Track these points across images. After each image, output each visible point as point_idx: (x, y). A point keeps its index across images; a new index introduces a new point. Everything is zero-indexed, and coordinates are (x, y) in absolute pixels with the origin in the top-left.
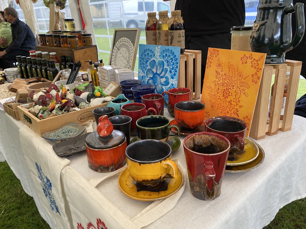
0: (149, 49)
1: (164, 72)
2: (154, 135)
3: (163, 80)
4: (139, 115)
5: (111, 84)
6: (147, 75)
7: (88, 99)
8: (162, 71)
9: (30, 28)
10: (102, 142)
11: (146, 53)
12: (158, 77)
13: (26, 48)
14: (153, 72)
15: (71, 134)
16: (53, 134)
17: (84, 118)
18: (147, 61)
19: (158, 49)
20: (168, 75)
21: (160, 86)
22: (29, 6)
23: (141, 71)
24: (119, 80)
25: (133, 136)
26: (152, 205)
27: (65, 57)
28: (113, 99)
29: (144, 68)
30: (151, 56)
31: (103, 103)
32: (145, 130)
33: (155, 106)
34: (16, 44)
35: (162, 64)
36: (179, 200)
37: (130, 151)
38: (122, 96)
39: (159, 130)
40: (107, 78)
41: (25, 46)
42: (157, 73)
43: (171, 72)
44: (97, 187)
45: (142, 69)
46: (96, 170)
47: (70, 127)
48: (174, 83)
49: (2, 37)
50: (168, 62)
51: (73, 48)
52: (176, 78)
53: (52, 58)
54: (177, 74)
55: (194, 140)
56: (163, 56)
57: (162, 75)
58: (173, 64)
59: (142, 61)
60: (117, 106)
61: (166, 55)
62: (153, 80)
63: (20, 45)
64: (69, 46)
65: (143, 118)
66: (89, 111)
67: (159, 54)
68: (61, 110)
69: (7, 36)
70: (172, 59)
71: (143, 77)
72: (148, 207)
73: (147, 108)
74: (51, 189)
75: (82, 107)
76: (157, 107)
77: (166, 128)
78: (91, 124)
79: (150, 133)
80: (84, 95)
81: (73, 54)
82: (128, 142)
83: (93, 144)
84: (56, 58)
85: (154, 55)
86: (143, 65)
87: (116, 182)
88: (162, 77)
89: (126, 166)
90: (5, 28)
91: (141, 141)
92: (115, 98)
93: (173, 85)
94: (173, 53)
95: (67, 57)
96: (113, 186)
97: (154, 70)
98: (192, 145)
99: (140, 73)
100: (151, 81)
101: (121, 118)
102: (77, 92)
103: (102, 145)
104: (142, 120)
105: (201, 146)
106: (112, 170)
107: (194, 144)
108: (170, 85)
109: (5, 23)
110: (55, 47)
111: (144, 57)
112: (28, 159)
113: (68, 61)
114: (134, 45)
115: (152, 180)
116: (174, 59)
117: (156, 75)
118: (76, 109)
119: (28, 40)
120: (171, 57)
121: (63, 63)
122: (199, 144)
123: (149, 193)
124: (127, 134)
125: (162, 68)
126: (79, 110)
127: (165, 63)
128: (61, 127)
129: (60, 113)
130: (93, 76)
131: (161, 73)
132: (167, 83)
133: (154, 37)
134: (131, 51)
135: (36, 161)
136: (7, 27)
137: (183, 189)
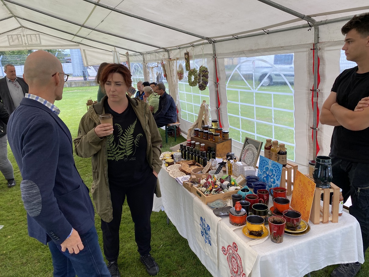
0: (265, 160)
1: (273, 176)
2: (260, 214)
3: (272, 180)
4: (254, 202)
5: (240, 176)
6: (263, 174)
7: (228, 186)
8: (272, 175)
9: (173, 100)
10: (237, 213)
11: (264, 162)
12: (269, 177)
13: (168, 116)
14: (267, 174)
15: (220, 205)
16: (212, 204)
17: (226, 197)
18: (264, 167)
19: (270, 162)
20: (275, 178)
21: (270, 183)
22: (174, 81)
23: (260, 171)
24: (246, 175)
25: (250, 212)
26: (254, 240)
27: (210, 147)
28: (241, 188)
29: (262, 169)
30: (266, 164)
31: (236, 190)
32: (256, 211)
33: (263, 198)
34: (162, 113)
35: (272, 171)
36: (265, 241)
37: (248, 218)
38: (246, 187)
39: (262, 211)
40: (238, 171)
41: (167, 115)
42: (269, 175)
43: (277, 177)
44: (234, 231)
45: (260, 170)
46: (233, 224)
47: (219, 201)
48: (278, 184)
49: (151, 105)
50: (275, 171)
51: (217, 142)
52: (280, 180)
53: (202, 148)
54: (280, 179)
55: (274, 219)
56: (273, 166)
57: (272, 177)
58: (278, 173)
59: (261, 166)
60: (244, 194)
61: (275, 166)
62: (267, 178)
63: (165, 114)
64: (214, 140)
65: (255, 204)
66: (228, 194)
67: (271, 165)
68: (216, 192)
69: (155, 105)
70: (278, 170)
71: (260, 174)
72: (253, 241)
73: (259, 198)
74: (209, 231)
75: (225, 191)
76: (265, 198)
77: (266, 211)
78: (229, 201)
79: (258, 212)
80: (226, 183)
81: (215, 146)
82: (248, 215)
83: (233, 213)
84: (204, 148)
85: (268, 164)
86: (261, 168)
87: (241, 231)
88: (272, 178)
89: (246, 225)
90: (154, 98)
91: (254, 215)
92: (243, 188)
93: (277, 184)
94: (279, 167)
95: (212, 149)
96: (240, 232)
97: (268, 173)
98: (273, 221)
99: (259, 172)
100: (265, 179)
101: (245, 202)
102: (222, 181)
103: (237, 214)
104: (255, 205)
105: (277, 221)
106: (240, 226)
107: (274, 220)
108: (276, 184)
109: (155, 94)
110: (204, 139)
111: (262, 163)
112: (196, 214)
113: (212, 151)
114: (257, 151)
115: (255, 231)
116: (279, 170)
117: (268, 176)
118: (222, 192)
119: (170, 110)
120: (278, 169)
121: (209, 152)
122: (276, 220)
123: (254, 236)
124: (247, 211)
125: (272, 173)
126: (223, 193)
127: (274, 171)
128: (215, 201)
129: (215, 194)
130: (229, 167)
131: (271, 176)
132: (274, 182)
133: (269, 154)
134: (255, 154)
135: (201, 216)
136: (156, 98)
137: (267, 237)
